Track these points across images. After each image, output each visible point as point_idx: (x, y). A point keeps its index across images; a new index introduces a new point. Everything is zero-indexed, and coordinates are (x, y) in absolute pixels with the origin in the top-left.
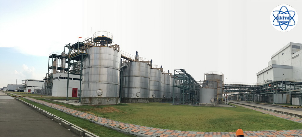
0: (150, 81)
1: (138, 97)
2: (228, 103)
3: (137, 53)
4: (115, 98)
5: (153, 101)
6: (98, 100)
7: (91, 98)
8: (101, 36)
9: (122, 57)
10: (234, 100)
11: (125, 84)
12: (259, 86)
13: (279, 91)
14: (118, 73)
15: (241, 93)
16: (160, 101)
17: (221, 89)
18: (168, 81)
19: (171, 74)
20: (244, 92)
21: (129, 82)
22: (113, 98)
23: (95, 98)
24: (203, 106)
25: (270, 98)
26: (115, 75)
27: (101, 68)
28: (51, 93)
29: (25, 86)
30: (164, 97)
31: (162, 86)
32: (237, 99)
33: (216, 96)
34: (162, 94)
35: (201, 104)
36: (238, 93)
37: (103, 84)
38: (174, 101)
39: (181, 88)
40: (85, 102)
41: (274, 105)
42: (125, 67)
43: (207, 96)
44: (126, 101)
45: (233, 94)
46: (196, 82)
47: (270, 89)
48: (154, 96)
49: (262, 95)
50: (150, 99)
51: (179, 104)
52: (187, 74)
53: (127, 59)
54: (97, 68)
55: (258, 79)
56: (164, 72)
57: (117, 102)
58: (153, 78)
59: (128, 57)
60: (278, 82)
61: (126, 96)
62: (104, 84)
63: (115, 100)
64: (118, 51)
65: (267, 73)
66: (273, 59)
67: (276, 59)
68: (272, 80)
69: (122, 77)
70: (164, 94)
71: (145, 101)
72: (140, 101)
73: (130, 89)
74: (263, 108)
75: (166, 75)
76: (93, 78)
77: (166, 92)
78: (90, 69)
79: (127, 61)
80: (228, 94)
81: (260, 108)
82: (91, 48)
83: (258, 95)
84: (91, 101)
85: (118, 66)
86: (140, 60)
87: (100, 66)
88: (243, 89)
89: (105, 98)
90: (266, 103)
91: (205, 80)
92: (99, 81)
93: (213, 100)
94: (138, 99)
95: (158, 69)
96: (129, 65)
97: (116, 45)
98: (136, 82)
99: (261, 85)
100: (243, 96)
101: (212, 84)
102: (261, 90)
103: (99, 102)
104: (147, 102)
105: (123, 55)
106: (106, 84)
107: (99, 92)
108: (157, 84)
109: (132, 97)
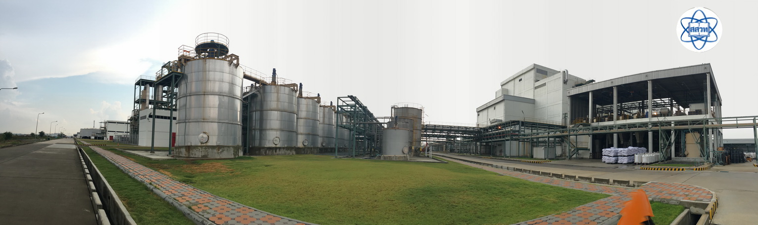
0: (297, 118)
1: (276, 145)
2: (431, 156)
3: (274, 70)
4: (231, 148)
5: (303, 152)
6: (201, 150)
7: (189, 148)
8: (209, 41)
9: (246, 77)
10: (437, 151)
11: (256, 124)
12: (481, 128)
13: (514, 136)
14: (238, 104)
15: (449, 140)
16: (316, 151)
17: (418, 132)
18: (330, 118)
19: (334, 107)
20: (454, 139)
21: (262, 120)
22: (229, 147)
23: (196, 147)
24: (390, 160)
25: (498, 149)
26: (232, 108)
27: (206, 96)
28: (136, 142)
29: (104, 131)
30: (324, 145)
31: (320, 127)
32: (443, 150)
33: (411, 143)
34: (320, 140)
35: (385, 158)
36: (445, 139)
37: (210, 123)
38: (339, 151)
39: (350, 130)
40: (179, 154)
41: (506, 160)
42: (254, 96)
43: (397, 145)
44: (257, 152)
45: (438, 142)
46: (375, 119)
47: (500, 133)
48: (306, 144)
49: (485, 144)
50: (299, 148)
51: (347, 157)
52: (361, 106)
53: (257, 81)
54: (198, 96)
55: (478, 118)
56: (323, 105)
57: (236, 153)
58: (303, 114)
59: (258, 78)
60: (514, 122)
61: (257, 144)
62: (212, 123)
63: (232, 151)
64: (237, 65)
65: (495, 109)
66: (504, 87)
67: (509, 87)
68: (503, 120)
69: (250, 113)
70: (323, 139)
71: (289, 151)
72: (280, 153)
73: (264, 132)
74: (492, 165)
75: (327, 109)
76: (194, 114)
77: (327, 137)
78: (188, 98)
79: (258, 85)
80: (429, 141)
81: (488, 165)
82: (189, 63)
83: (478, 143)
84: (189, 152)
85: (238, 93)
86: (279, 82)
87: (205, 92)
88: (454, 133)
89: (213, 147)
90: (491, 157)
91: (391, 118)
92: (204, 119)
93: (406, 150)
94: (276, 148)
95: (312, 98)
96: (261, 91)
97: (232, 55)
98: (274, 120)
99: (484, 126)
100: (452, 146)
101: (404, 123)
102: (485, 136)
103: (203, 154)
104: (293, 154)
105: (248, 74)
106: (216, 124)
107: (202, 137)
108: (311, 124)
109: (266, 146)
